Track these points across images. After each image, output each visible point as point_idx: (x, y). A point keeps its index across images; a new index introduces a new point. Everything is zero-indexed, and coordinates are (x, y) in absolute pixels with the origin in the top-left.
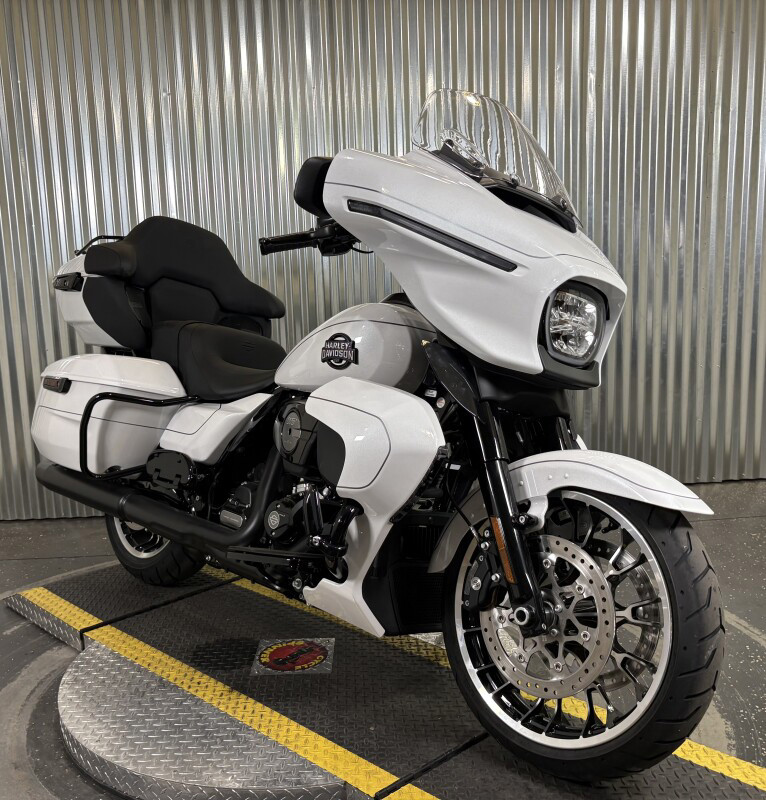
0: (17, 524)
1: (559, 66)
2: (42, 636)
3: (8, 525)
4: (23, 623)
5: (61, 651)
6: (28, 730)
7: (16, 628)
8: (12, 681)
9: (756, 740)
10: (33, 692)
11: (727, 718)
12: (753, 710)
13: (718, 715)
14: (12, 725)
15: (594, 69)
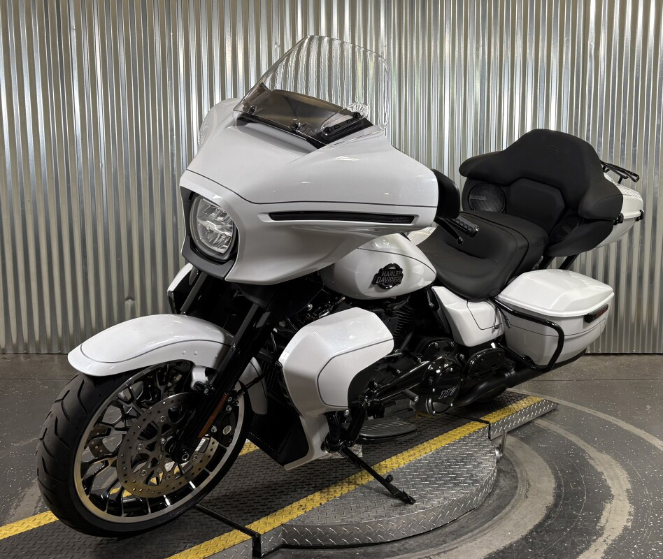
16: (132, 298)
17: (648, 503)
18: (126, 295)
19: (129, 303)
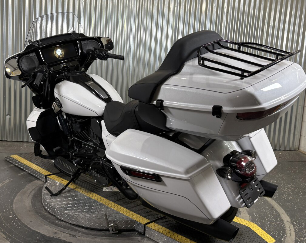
0: (16, 142)
1: (215, 4)
2: (31, 177)
3: (14, 143)
4: (24, 172)
5: (38, 181)
6: (31, 202)
7: (22, 174)
8: (24, 188)
9: (258, 221)
10: (31, 192)
11: (250, 215)
12: (258, 213)
13: (248, 214)
14: (26, 200)
15: (226, 7)
16: (10, 114)
17: (256, 215)
18: (7, 113)
19: (8, 117)
